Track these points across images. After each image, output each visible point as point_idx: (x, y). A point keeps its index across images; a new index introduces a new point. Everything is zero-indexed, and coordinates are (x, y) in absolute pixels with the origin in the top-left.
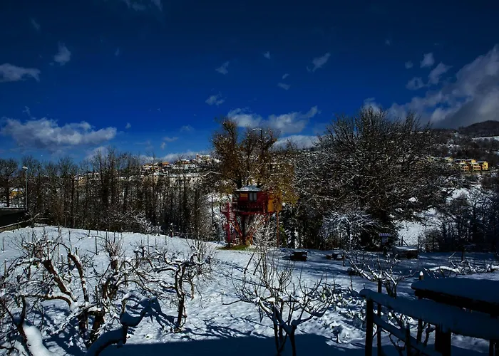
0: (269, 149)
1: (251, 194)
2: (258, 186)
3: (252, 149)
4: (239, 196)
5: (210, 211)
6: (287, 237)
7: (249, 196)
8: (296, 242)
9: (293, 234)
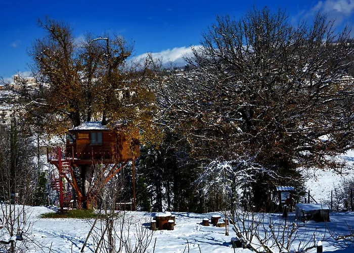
0: (120, 67)
1: (93, 134)
2: (104, 123)
3: (95, 67)
4: (77, 137)
5: (35, 160)
6: (151, 195)
7: (90, 136)
8: (163, 202)
9: (159, 191)
